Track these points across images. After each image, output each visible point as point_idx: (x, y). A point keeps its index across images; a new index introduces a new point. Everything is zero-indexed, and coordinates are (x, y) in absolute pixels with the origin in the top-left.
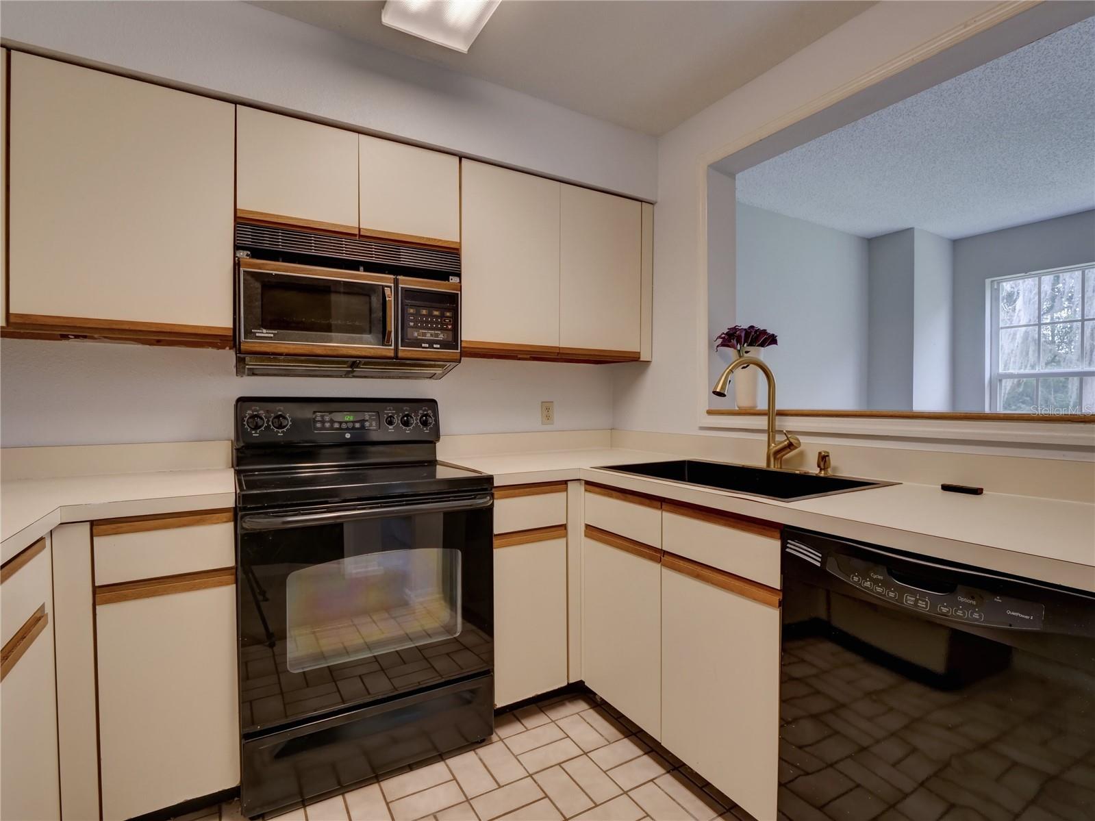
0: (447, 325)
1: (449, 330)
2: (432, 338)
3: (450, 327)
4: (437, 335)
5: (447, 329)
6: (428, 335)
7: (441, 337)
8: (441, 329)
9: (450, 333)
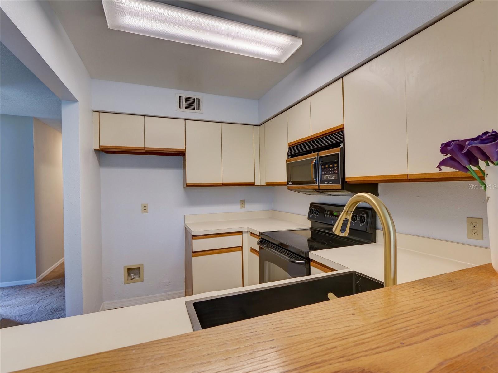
0: (335, 171)
1: (336, 173)
2: (330, 179)
3: (336, 172)
4: (331, 177)
5: (335, 173)
6: (329, 177)
7: (333, 177)
8: (333, 174)
9: (337, 175)
